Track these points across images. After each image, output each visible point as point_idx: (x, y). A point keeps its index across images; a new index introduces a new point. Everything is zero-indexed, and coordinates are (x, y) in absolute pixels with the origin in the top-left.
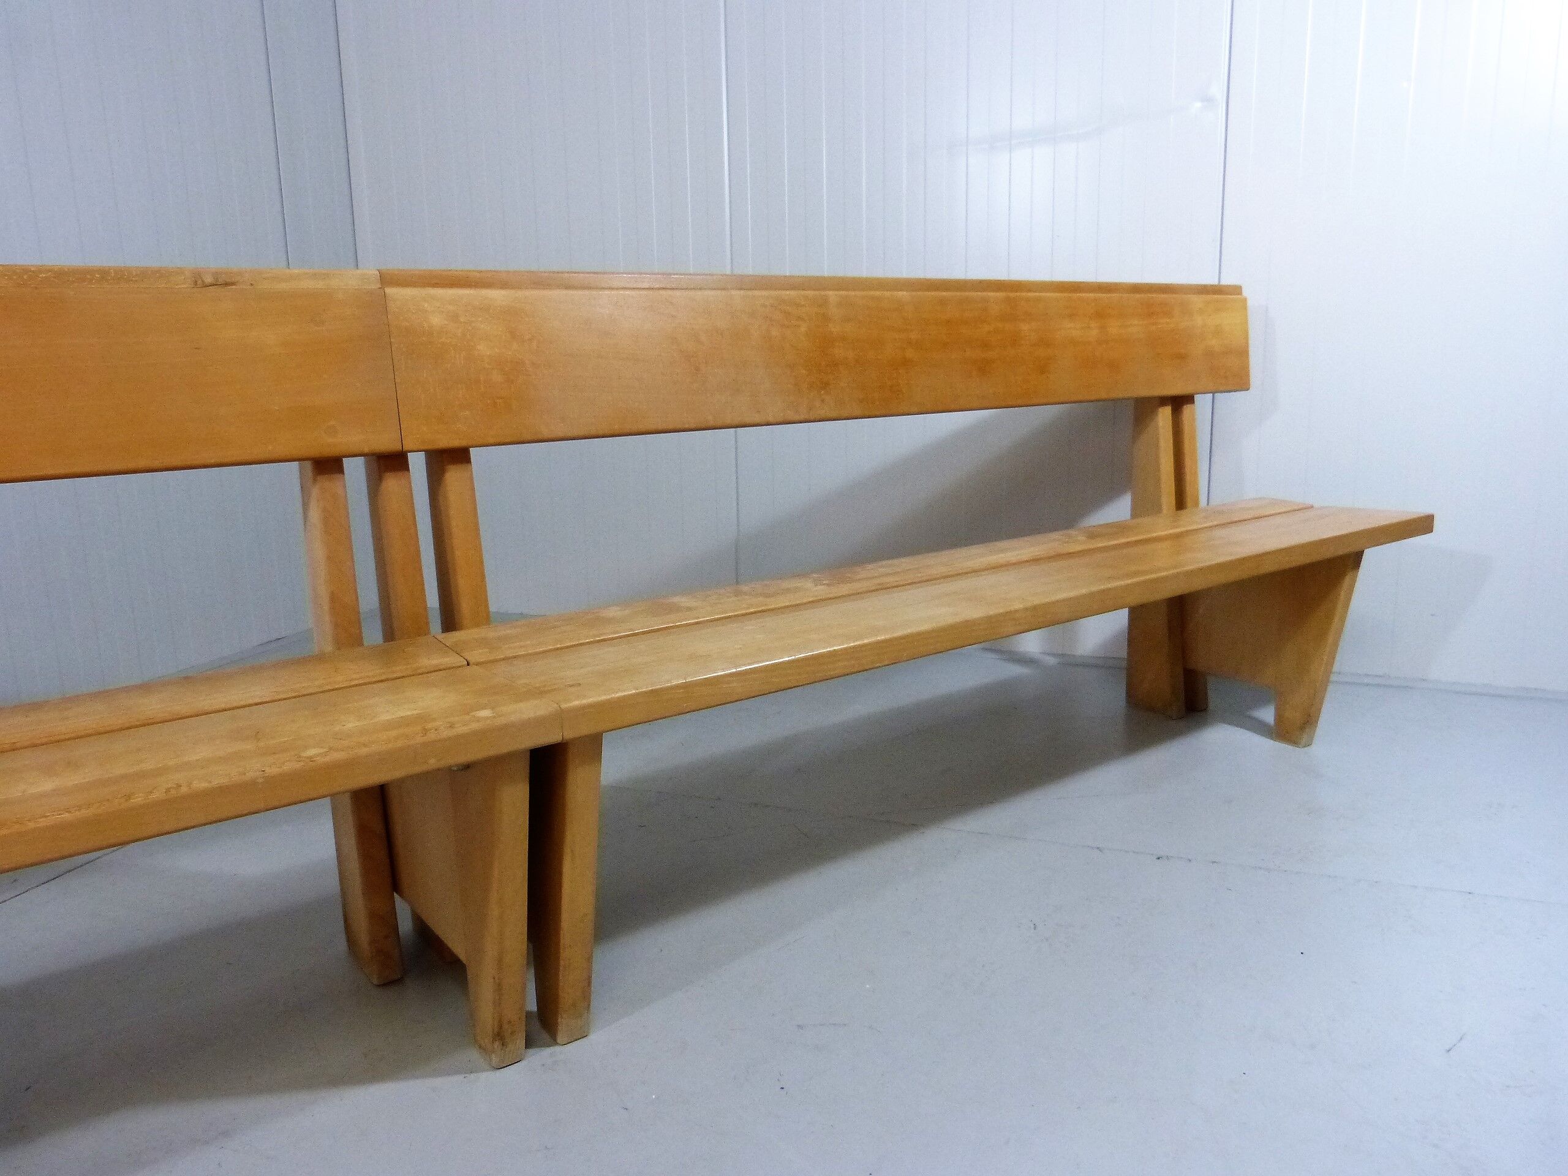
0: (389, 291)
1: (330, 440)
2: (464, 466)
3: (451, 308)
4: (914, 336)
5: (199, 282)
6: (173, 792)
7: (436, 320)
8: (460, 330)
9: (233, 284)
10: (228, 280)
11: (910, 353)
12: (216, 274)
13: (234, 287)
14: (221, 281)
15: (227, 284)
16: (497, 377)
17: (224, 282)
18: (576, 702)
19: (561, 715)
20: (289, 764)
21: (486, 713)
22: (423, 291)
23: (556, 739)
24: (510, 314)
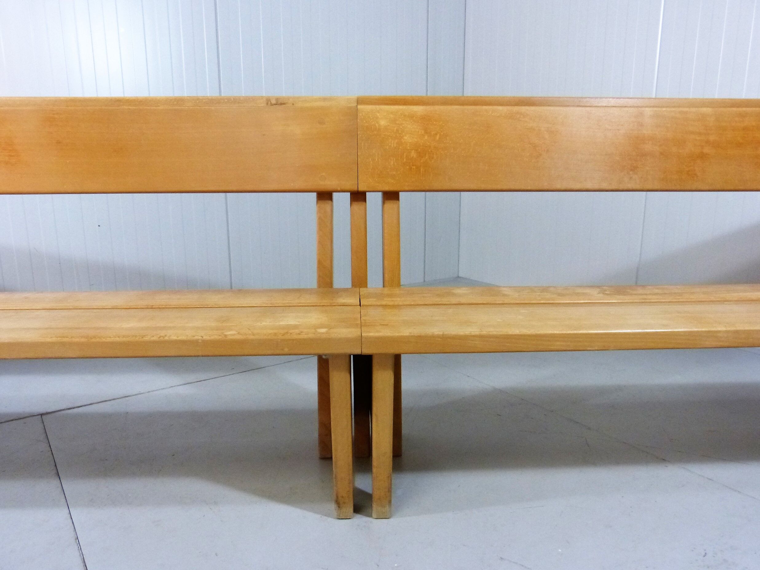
0: (359, 107)
1: (322, 183)
2: (395, 201)
3: (392, 116)
4: (712, 138)
5: (269, 103)
6: (162, 338)
7: (383, 123)
8: (395, 129)
9: (284, 104)
10: (282, 102)
11: (706, 150)
12: (277, 99)
13: (284, 105)
14: (279, 102)
15: (281, 104)
16: (413, 154)
17: (280, 103)
18: (372, 334)
19: (361, 339)
20: (215, 336)
21: (323, 330)
22: (378, 107)
23: (358, 351)
24: (425, 120)
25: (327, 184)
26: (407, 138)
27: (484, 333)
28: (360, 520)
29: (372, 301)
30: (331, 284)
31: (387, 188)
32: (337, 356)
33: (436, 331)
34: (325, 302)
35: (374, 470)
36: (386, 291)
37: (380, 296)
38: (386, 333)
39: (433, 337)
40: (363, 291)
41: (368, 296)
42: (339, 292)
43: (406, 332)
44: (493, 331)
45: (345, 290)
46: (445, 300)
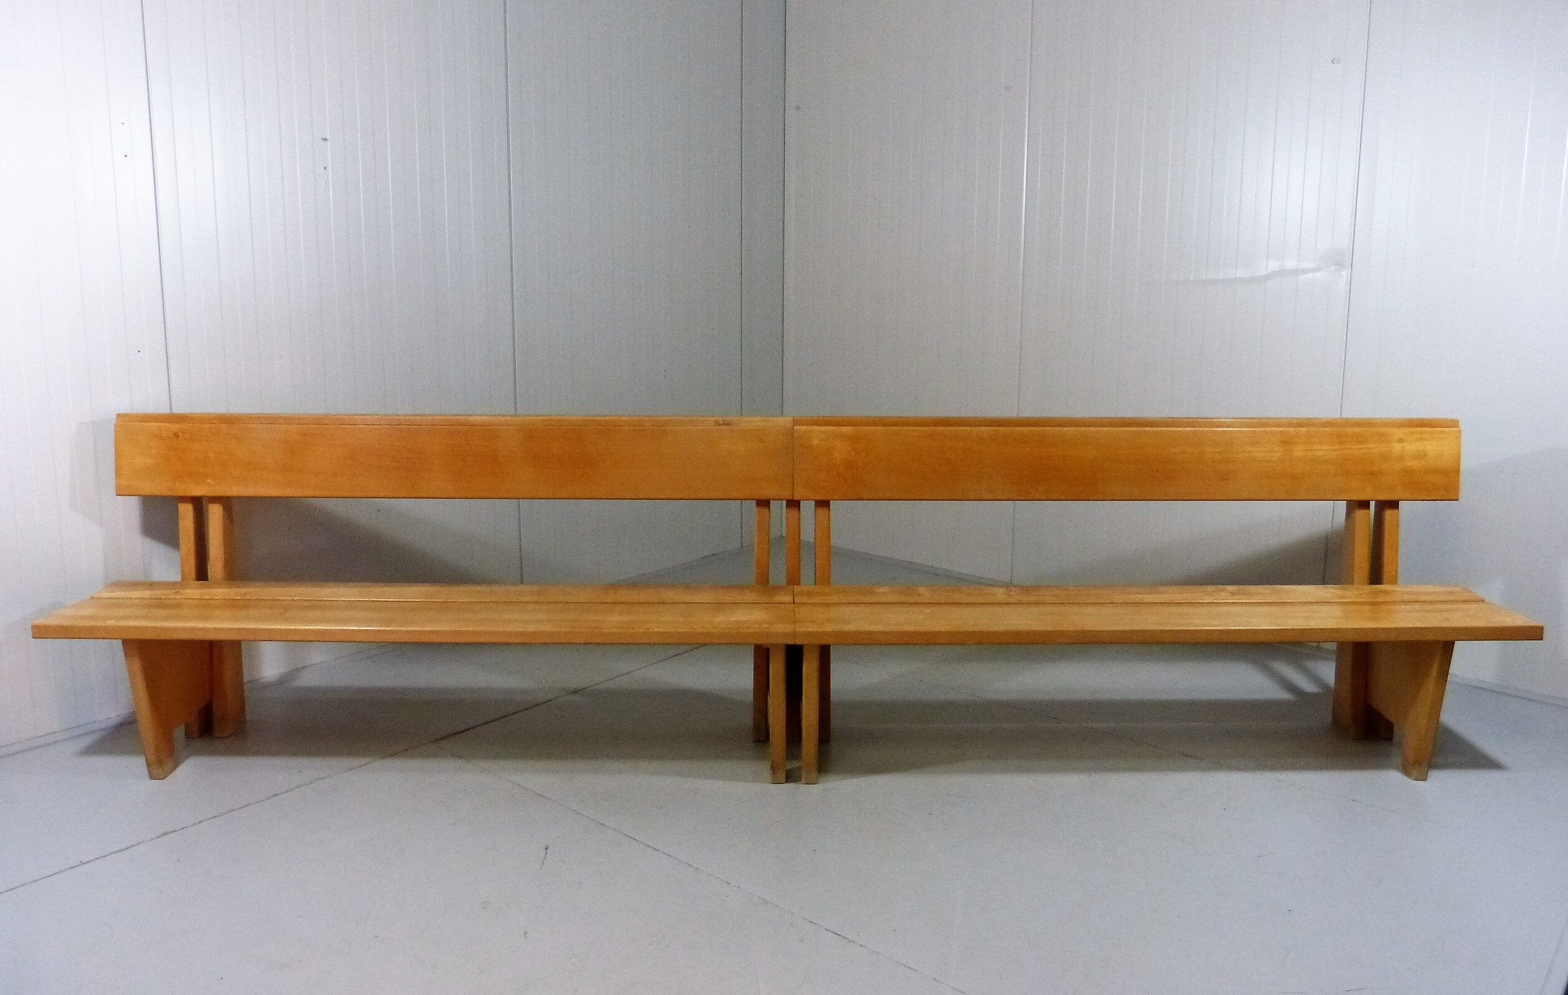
0: (795, 427)
1: (760, 492)
2: (827, 509)
3: (824, 435)
5: (717, 423)
7: (816, 441)
8: (827, 446)
9: (729, 424)
12: (724, 421)
14: (725, 423)
15: (727, 424)
16: (842, 468)
18: (802, 629)
19: (794, 634)
20: (686, 629)
21: (766, 626)
22: (810, 428)
23: (791, 642)
24: (853, 439)
25: (764, 494)
26: (837, 455)
27: (888, 629)
28: (790, 786)
29: (805, 599)
30: (767, 581)
31: (819, 498)
32: (777, 645)
33: (851, 628)
34: (765, 599)
35: (803, 757)
36: (817, 588)
37: (810, 594)
38: (812, 628)
39: (849, 633)
40: (797, 589)
41: (802, 594)
42: (777, 589)
43: (829, 628)
44: (893, 628)
45: (781, 588)
46: (866, 599)
